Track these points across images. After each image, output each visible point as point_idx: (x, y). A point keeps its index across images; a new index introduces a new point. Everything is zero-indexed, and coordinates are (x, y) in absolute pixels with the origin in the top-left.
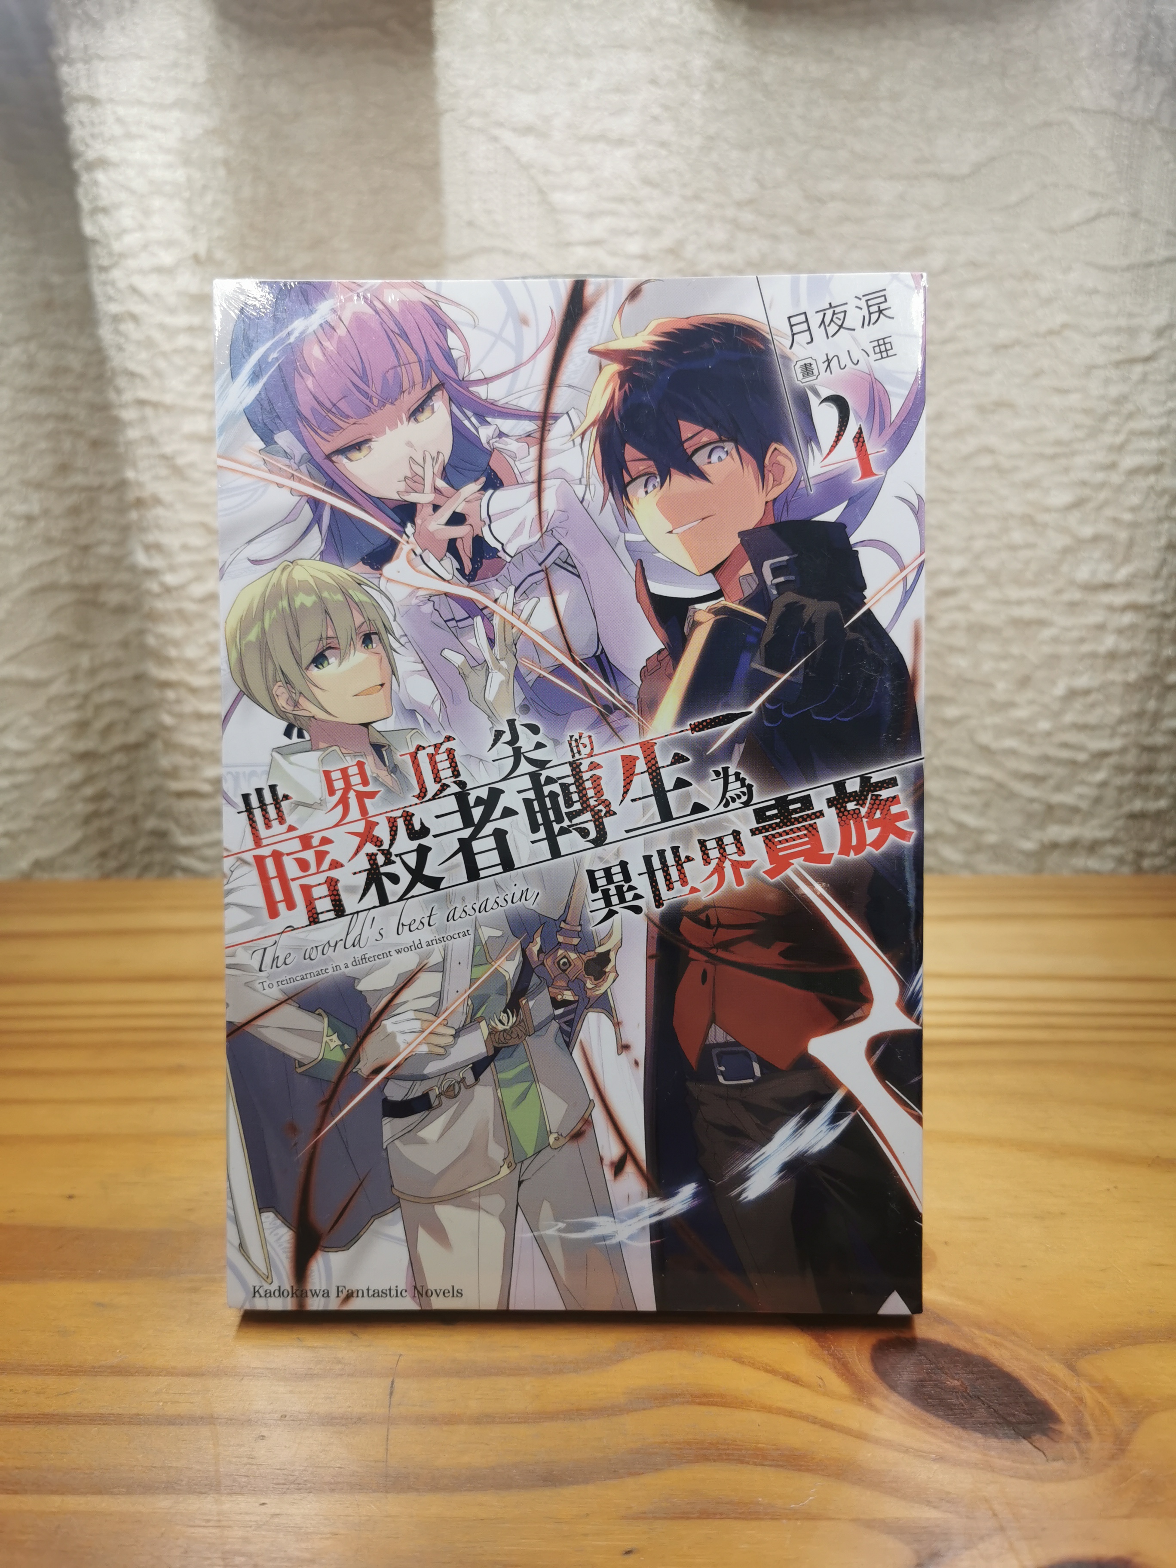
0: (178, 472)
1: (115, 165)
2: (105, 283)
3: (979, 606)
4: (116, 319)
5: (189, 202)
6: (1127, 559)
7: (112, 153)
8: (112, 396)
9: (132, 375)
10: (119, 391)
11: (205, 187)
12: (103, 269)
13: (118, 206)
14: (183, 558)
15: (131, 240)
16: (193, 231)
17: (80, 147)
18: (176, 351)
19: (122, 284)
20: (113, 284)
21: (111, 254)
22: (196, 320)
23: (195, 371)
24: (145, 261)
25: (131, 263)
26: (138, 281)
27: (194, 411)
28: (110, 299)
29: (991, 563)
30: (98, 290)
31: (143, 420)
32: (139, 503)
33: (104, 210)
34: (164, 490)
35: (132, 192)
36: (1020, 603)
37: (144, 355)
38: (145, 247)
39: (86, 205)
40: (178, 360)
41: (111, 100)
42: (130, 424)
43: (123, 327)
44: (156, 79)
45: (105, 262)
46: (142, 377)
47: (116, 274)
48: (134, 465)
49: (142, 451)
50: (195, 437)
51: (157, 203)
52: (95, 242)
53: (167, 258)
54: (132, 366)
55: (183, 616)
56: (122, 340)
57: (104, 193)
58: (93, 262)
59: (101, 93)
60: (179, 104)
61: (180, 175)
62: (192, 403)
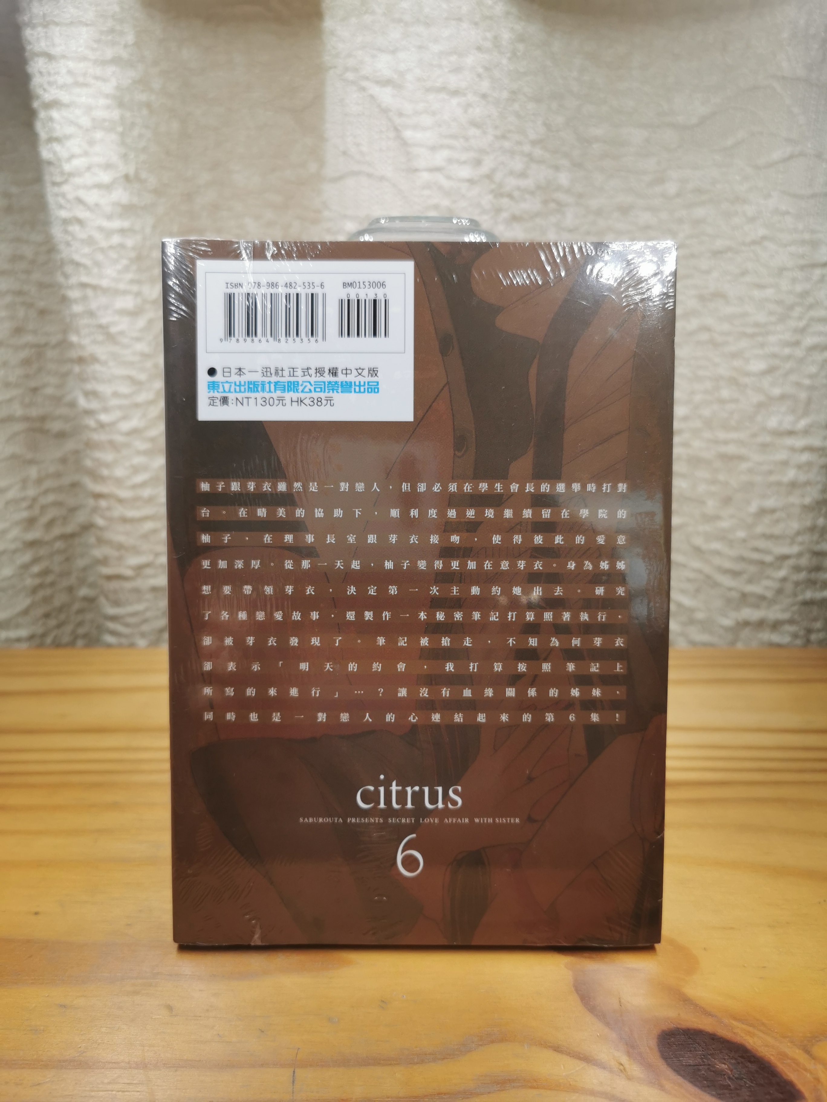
0: (111, 338)
1: (67, 106)
2: (57, 195)
3: (697, 444)
4: (66, 222)
5: (122, 135)
6: (806, 413)
7: (64, 97)
8: (61, 279)
9: (78, 264)
10: (66, 276)
11: (133, 124)
12: (54, 184)
13: (68, 137)
14: (114, 402)
15: (78, 163)
16: (125, 157)
17: (40, 92)
18: (111, 247)
19: (70, 196)
20: (64, 195)
21: (62, 173)
22: (126, 224)
23: (125, 262)
24: (88, 179)
25: (77, 180)
26: (82, 194)
27: (125, 292)
28: (61, 207)
29: (706, 412)
30: (51, 200)
31: (85, 298)
32: (81, 360)
33: (57, 140)
34: (101, 351)
35: (80, 127)
36: (726, 442)
37: (86, 250)
38: (89, 168)
39: (43, 135)
40: (113, 255)
41: (64, 57)
42: (76, 301)
43: (71, 228)
44: (98, 41)
45: (58, 179)
46: (85, 266)
47: (66, 188)
48: (78, 332)
49: (84, 321)
50: (123, 312)
51: (99, 135)
52: (49, 163)
53: (105, 177)
54: (77, 257)
55: (113, 445)
56: (70, 238)
57: (57, 127)
58: (47, 178)
59: (56, 51)
60: (116, 61)
61: (116, 114)
62: (122, 286)
